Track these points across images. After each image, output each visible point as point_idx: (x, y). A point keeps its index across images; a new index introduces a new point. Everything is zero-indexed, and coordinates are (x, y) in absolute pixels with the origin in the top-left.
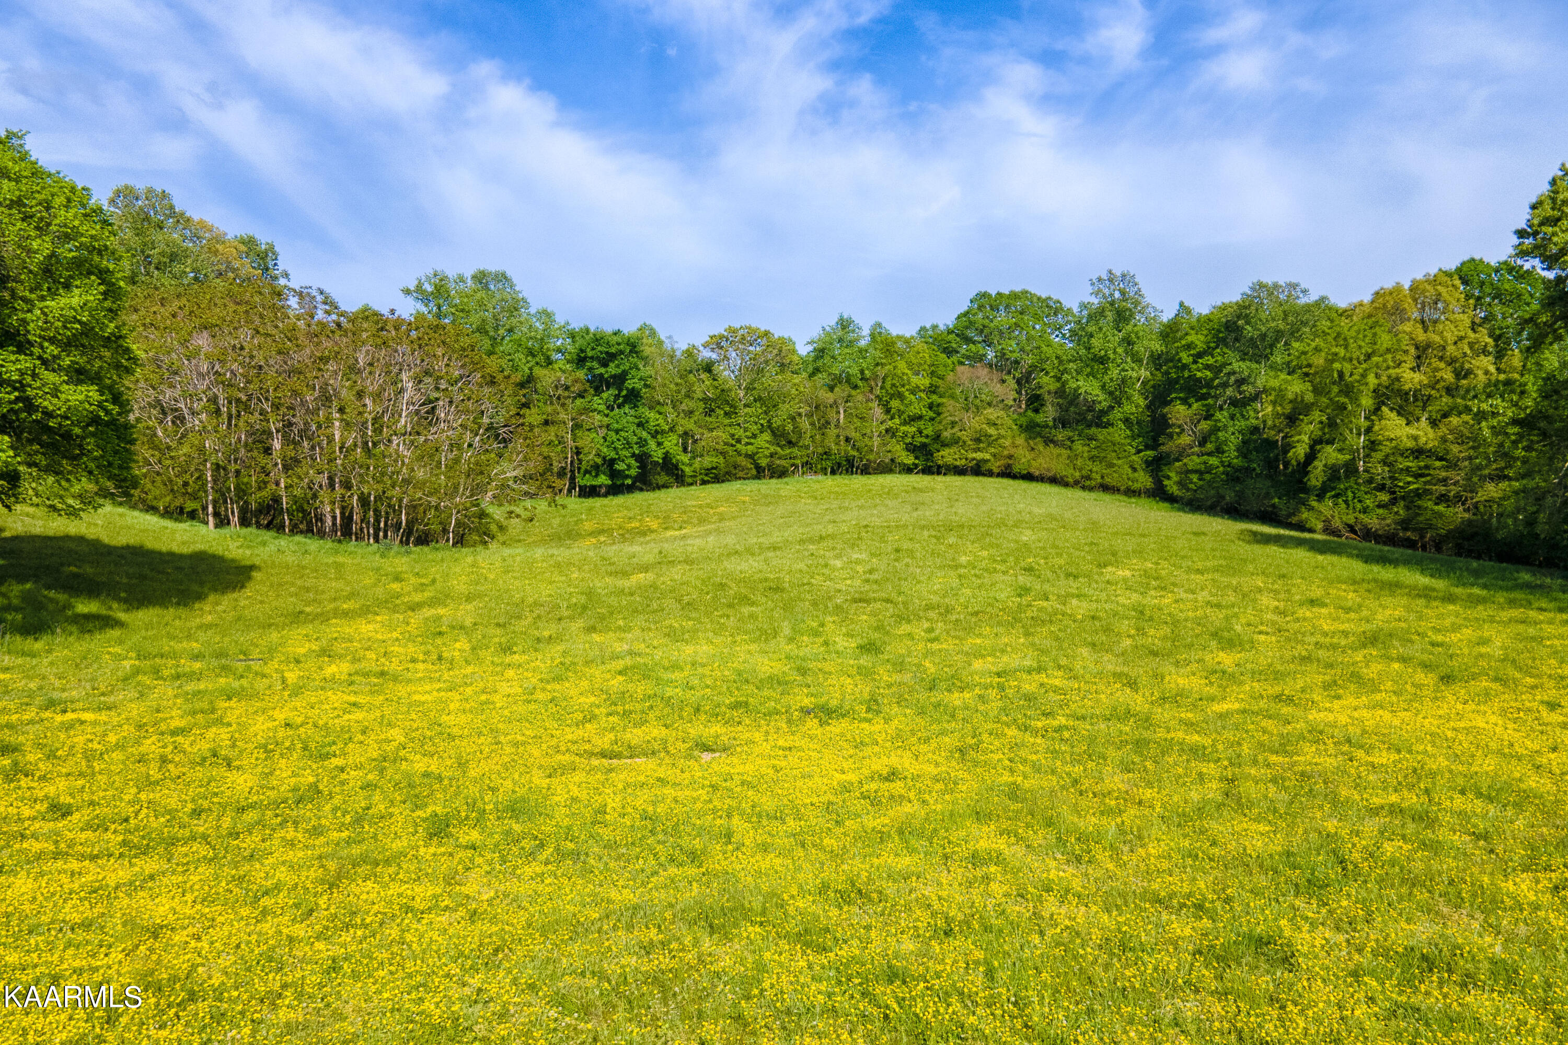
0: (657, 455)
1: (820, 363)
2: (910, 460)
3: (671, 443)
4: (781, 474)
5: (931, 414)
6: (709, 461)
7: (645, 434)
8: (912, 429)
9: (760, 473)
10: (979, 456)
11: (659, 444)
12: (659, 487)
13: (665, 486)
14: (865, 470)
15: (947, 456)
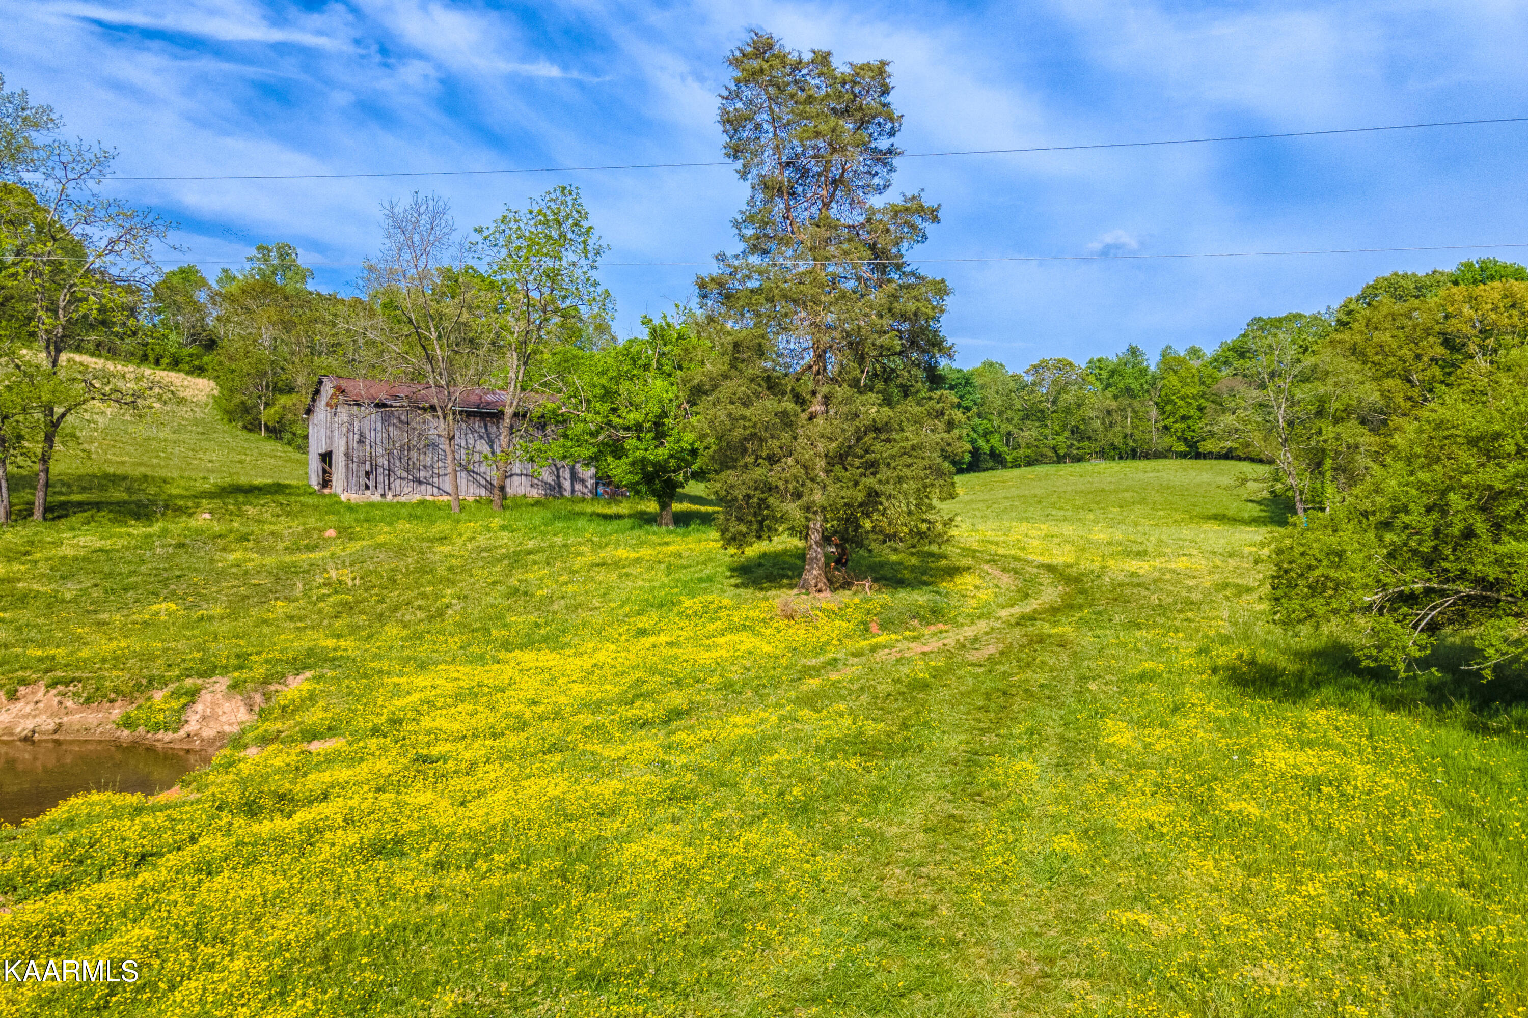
0: (986, 448)
1: (1111, 380)
2: (1183, 448)
3: (995, 440)
4: (1079, 459)
5: (1198, 413)
6: (1021, 452)
7: (975, 436)
8: (1183, 426)
9: (1060, 459)
10: (1229, 444)
11: (988, 441)
12: (987, 470)
13: (992, 469)
14: (1146, 456)
15: (1208, 446)
